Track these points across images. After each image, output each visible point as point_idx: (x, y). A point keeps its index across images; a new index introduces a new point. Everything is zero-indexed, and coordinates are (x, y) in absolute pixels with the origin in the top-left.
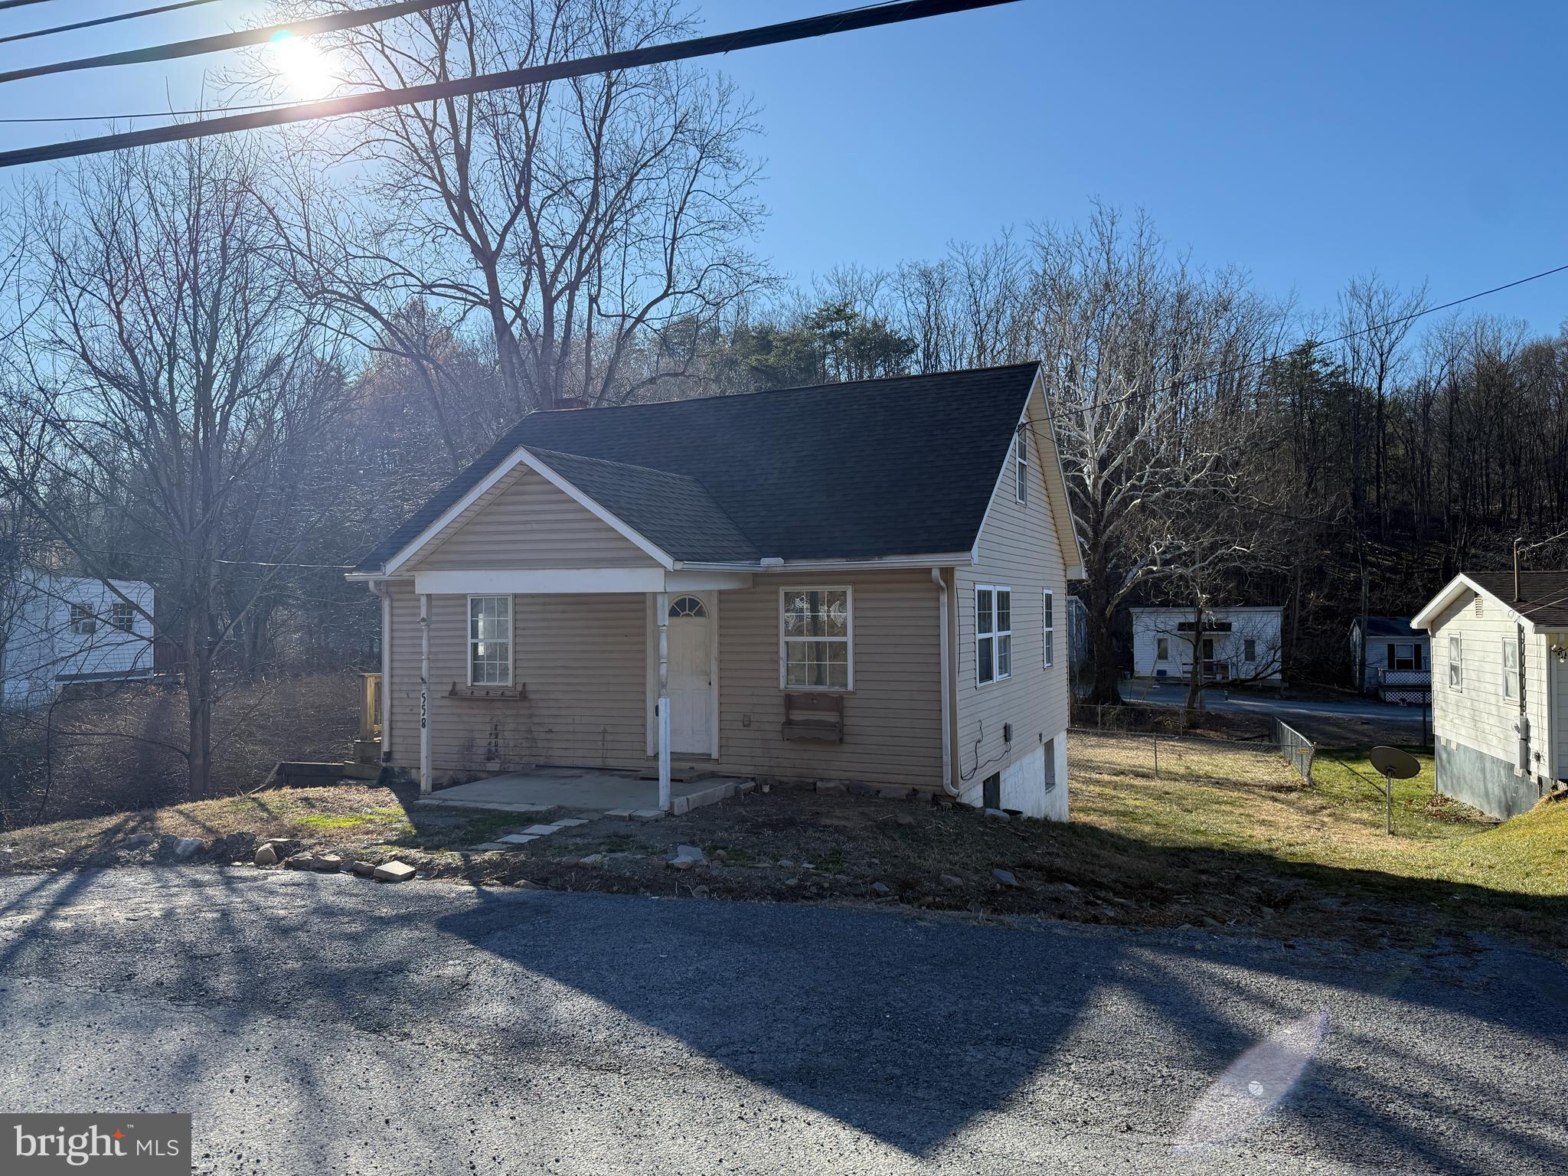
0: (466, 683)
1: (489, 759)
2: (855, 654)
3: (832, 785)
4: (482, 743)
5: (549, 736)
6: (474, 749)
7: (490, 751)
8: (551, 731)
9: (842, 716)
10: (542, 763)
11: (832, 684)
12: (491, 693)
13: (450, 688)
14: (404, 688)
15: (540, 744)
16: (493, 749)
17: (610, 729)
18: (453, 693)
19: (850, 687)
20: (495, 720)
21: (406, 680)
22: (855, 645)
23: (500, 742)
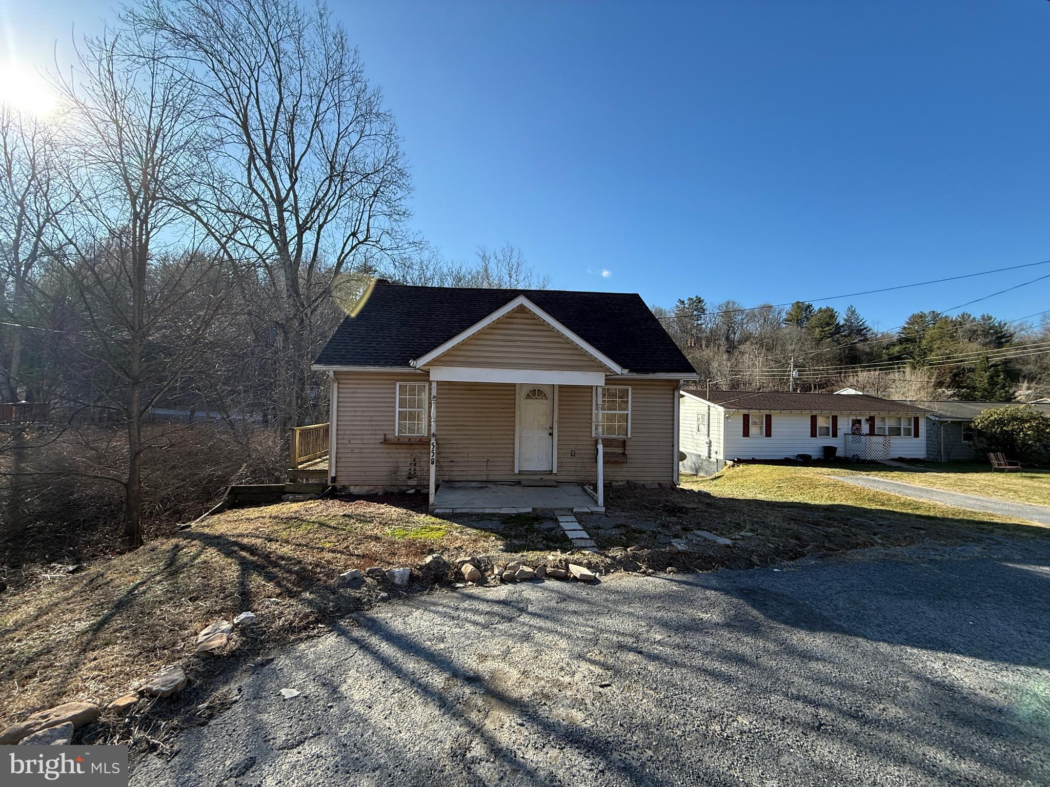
0: (394, 434)
1: (409, 478)
2: (632, 419)
3: (621, 483)
4: (404, 470)
5: (451, 464)
6: (399, 473)
7: (410, 473)
8: (453, 461)
9: (625, 450)
10: (446, 479)
11: (619, 435)
12: (412, 440)
13: (383, 437)
14: (348, 437)
15: (445, 469)
16: (413, 472)
17: (490, 459)
18: (386, 441)
19: (629, 436)
20: (414, 456)
21: (348, 432)
22: (632, 415)
23: (418, 468)
